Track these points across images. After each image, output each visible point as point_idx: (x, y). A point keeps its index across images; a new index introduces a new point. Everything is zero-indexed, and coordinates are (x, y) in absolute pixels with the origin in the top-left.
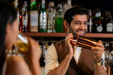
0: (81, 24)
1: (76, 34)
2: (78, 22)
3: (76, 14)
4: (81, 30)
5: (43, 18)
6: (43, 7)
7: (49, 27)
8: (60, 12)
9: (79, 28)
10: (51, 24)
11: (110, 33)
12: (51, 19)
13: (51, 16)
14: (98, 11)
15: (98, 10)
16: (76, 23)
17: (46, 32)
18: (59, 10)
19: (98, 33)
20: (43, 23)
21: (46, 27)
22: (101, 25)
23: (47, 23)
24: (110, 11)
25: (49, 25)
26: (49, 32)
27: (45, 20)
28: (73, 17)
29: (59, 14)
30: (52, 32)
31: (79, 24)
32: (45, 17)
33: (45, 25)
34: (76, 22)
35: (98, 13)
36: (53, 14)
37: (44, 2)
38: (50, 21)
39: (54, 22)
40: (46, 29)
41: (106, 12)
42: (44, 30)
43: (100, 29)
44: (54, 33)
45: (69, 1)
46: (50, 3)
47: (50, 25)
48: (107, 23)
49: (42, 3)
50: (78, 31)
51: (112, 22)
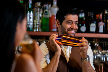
0: (72, 23)
1: (68, 33)
2: (70, 22)
3: (68, 14)
4: (72, 29)
5: (30, 18)
6: (30, 6)
7: (35, 26)
8: (46, 12)
9: (70, 27)
10: (38, 23)
11: (93, 33)
12: (37, 19)
13: (38, 16)
14: (82, 12)
15: (82, 10)
16: (68, 23)
17: (33, 31)
18: (45, 10)
19: (82, 32)
20: (30, 22)
21: (33, 26)
22: (84, 25)
23: (34, 22)
24: (93, 12)
25: (35, 24)
26: (35, 31)
27: (31, 20)
28: (65, 16)
29: (45, 14)
30: (38, 31)
31: (70, 24)
32: (31, 17)
33: (31, 24)
34: (68, 21)
35: (82, 14)
36: (39, 14)
37: (30, 2)
38: (36, 20)
39: (41, 21)
40: (32, 28)
41: (89, 13)
42: (31, 29)
43: (83, 29)
44: (40, 32)
45: (55, 2)
46: (37, 3)
47: (37, 25)
48: (90, 24)
49: (29, 2)
50: (69, 31)
51: (95, 22)
